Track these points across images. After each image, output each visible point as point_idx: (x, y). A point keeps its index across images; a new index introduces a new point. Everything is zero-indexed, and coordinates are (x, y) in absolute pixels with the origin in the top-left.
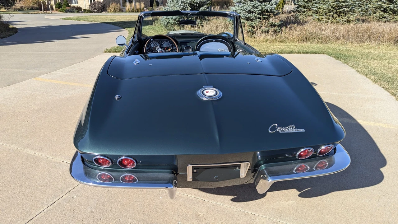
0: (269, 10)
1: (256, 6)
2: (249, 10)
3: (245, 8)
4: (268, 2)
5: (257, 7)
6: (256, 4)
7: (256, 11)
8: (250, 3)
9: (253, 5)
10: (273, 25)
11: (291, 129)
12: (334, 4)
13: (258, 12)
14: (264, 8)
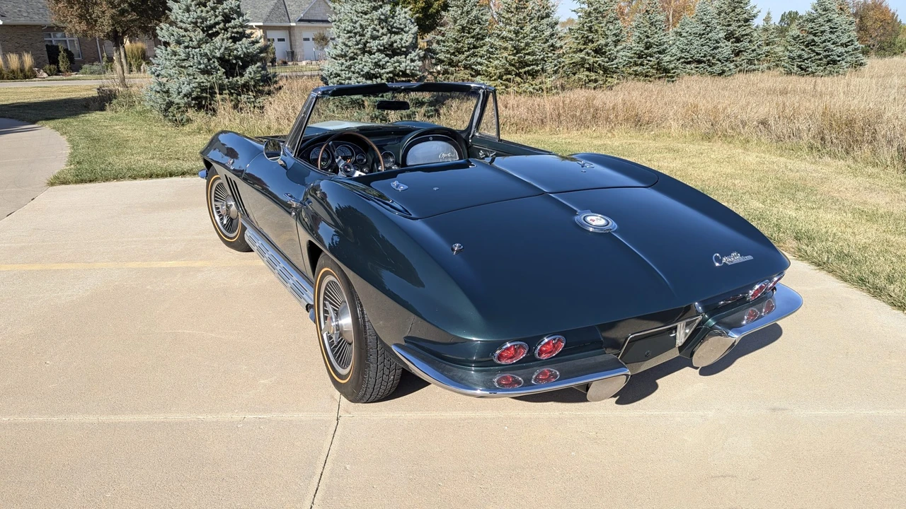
0: (408, 72)
1: (381, 63)
2: (367, 72)
3: (359, 69)
4: (404, 56)
5: (383, 65)
6: (380, 60)
7: (383, 74)
8: (370, 58)
9: (376, 62)
10: (419, 102)
11: (735, 258)
12: (514, 59)
13: (387, 76)
14: (398, 68)
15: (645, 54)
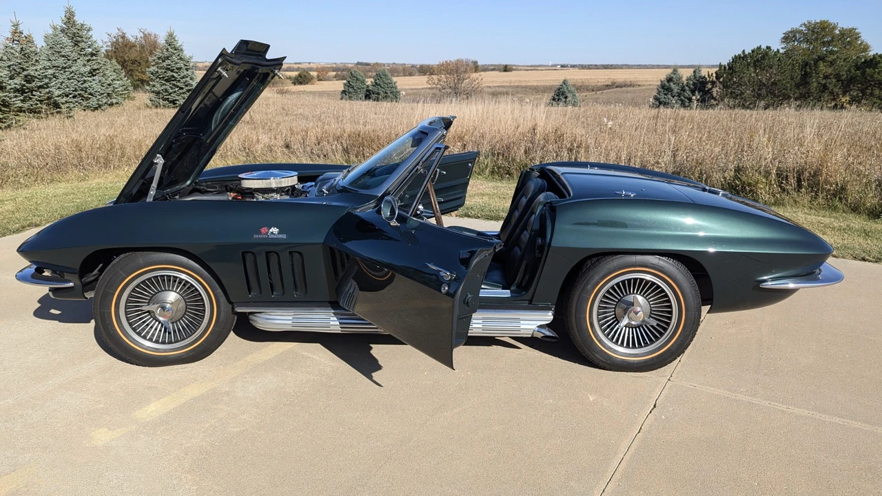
15: (28, 89)
